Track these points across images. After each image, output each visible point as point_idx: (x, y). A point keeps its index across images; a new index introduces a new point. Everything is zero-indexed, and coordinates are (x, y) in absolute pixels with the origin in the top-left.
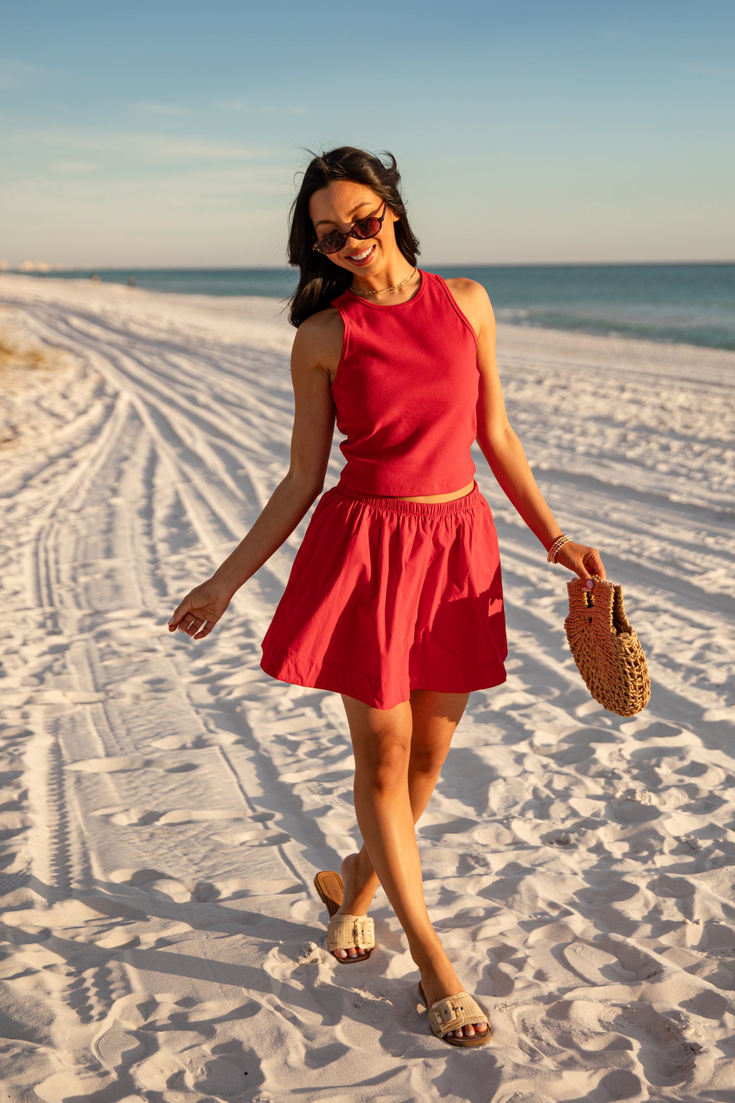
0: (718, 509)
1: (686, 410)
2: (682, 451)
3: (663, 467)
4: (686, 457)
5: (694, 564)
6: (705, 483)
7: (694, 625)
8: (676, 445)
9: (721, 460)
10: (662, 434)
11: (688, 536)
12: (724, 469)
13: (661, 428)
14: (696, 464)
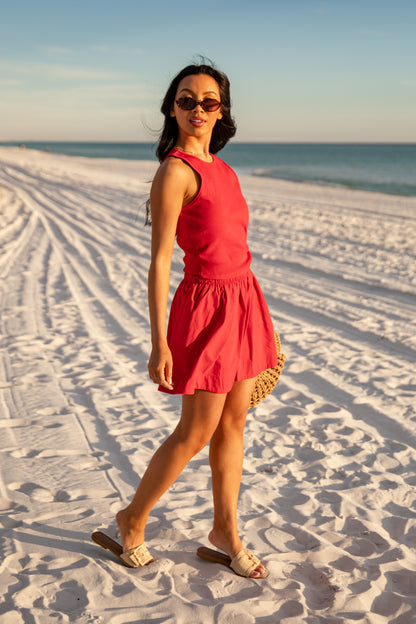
0: (370, 283)
1: (356, 227)
2: (352, 250)
3: (341, 259)
4: (354, 253)
5: (354, 314)
6: (364, 269)
7: (352, 349)
8: (349, 247)
9: (374, 255)
10: (341, 241)
11: (352, 299)
12: (376, 261)
13: (341, 237)
14: (359, 257)
